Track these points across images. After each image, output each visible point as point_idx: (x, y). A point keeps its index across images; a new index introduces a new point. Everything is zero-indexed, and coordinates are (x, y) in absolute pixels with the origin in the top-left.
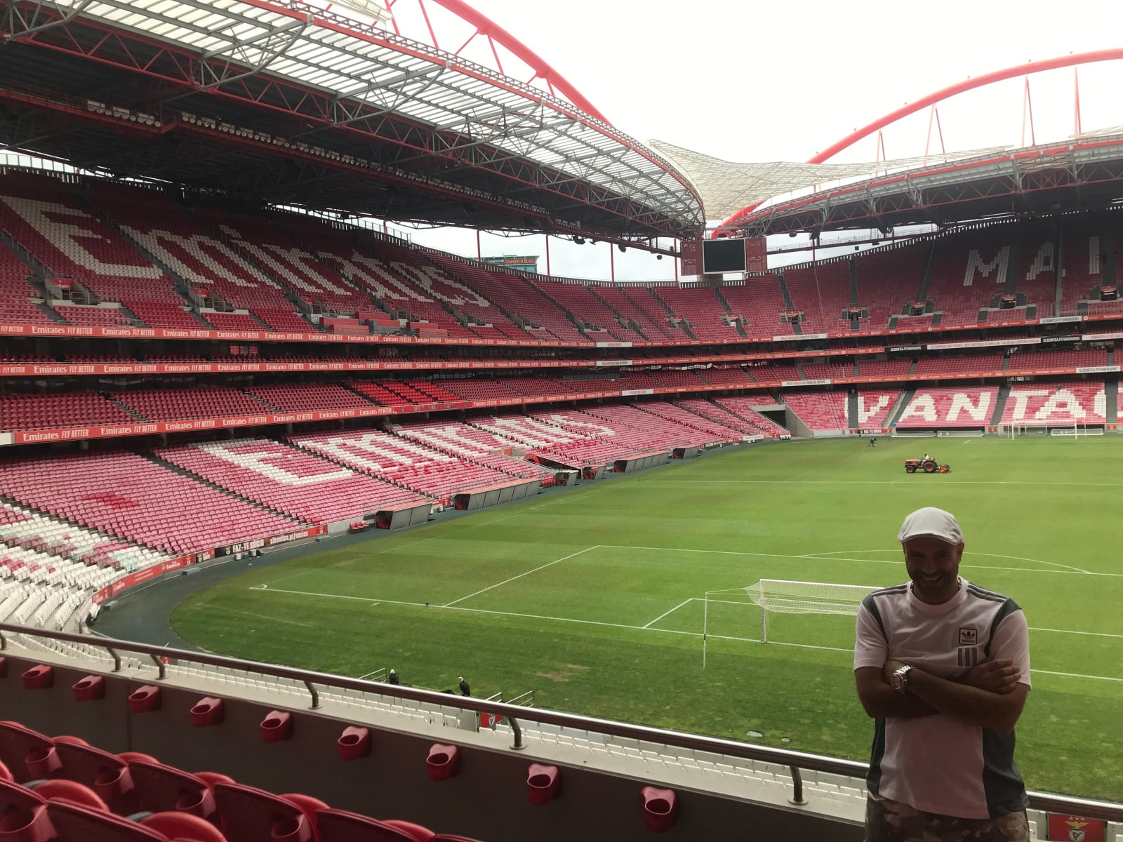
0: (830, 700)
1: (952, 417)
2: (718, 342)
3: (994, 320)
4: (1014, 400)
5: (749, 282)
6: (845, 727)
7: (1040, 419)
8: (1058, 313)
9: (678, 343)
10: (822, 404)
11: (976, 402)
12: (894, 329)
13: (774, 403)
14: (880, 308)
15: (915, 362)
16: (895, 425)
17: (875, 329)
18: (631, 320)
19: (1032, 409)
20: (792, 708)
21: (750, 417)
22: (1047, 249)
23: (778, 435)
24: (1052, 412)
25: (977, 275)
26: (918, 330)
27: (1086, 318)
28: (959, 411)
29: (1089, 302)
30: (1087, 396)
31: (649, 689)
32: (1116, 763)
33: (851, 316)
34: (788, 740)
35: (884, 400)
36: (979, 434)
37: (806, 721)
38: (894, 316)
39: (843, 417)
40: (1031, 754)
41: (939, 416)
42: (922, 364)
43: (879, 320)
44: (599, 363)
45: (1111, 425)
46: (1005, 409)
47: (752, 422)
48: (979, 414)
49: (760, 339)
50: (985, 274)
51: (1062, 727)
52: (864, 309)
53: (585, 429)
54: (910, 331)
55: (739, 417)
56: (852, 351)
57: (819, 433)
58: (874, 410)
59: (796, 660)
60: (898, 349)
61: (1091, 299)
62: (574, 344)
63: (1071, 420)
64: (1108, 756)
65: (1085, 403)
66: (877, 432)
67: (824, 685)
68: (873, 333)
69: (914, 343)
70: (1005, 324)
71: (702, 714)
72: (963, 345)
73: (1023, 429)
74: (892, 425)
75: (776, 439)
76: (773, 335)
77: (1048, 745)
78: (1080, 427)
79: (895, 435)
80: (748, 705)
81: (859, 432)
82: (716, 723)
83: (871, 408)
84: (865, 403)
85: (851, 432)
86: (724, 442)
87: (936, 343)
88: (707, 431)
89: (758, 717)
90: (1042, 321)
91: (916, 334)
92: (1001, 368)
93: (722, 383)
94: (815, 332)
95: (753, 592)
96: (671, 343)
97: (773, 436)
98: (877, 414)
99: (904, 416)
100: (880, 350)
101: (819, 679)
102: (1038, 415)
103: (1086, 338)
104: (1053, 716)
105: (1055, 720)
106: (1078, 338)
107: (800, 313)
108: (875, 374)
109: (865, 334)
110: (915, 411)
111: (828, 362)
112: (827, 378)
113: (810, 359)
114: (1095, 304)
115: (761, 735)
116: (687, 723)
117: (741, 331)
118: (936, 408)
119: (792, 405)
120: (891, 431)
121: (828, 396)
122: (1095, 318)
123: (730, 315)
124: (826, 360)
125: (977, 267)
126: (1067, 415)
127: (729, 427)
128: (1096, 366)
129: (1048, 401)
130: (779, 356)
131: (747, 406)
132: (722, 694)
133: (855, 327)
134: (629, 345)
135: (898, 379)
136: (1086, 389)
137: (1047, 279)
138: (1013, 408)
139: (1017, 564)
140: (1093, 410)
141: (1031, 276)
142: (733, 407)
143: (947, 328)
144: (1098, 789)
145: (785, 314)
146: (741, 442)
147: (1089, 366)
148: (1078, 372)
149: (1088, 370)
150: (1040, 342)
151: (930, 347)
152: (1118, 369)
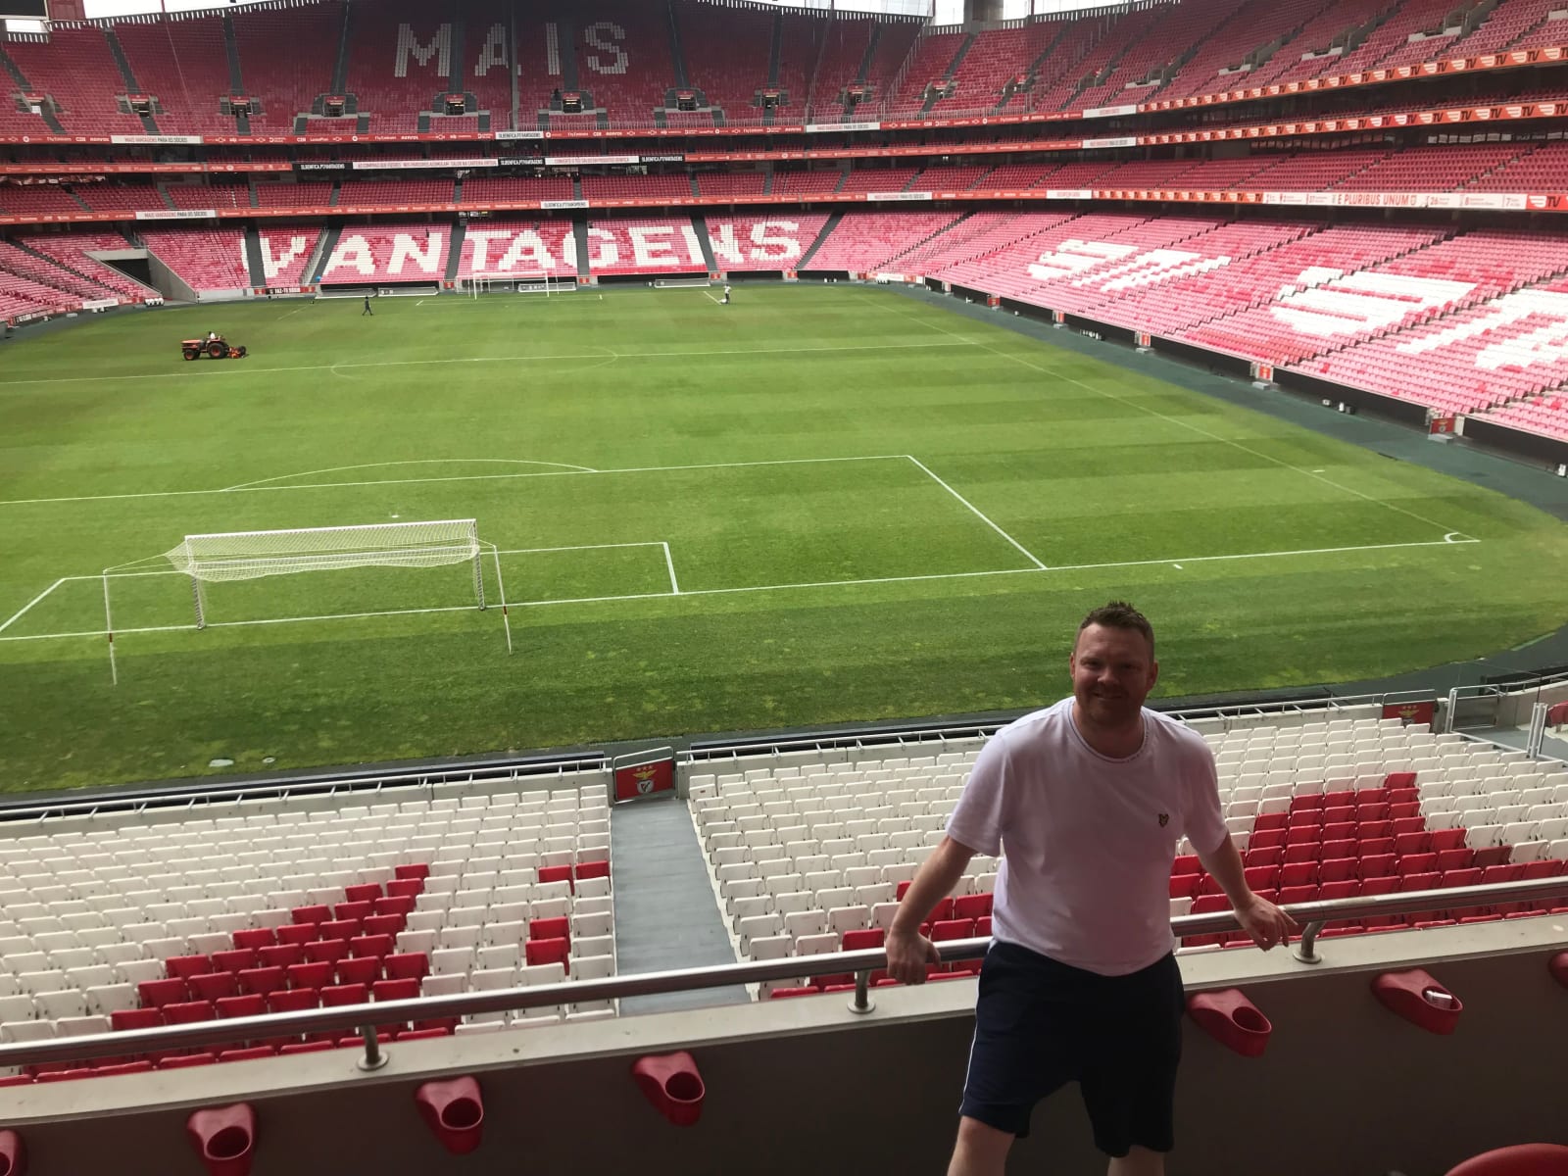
0: (319, 690)
1: (395, 269)
2: (13, 139)
3: (439, 130)
4: (472, 243)
5: (56, 38)
6: (348, 723)
7: (504, 271)
8: (516, 126)
10: (207, 249)
11: (424, 247)
12: (303, 136)
13: (126, 247)
14: (277, 100)
15: (337, 186)
16: (318, 281)
17: (275, 135)
19: (494, 258)
20: (268, 714)
21: (90, 270)
22: (496, 35)
23: (142, 299)
24: (517, 261)
25: (412, 61)
26: (338, 139)
27: (549, 135)
28: (402, 259)
29: (551, 113)
30: (554, 239)
31: (28, 735)
32: (663, 692)
33: (236, 111)
34: (272, 760)
35: (298, 244)
36: (433, 292)
37: (294, 728)
38: (301, 115)
39: (240, 269)
40: (576, 703)
41: (377, 267)
42: (347, 190)
43: (279, 120)
45: (584, 277)
46: (462, 256)
47: (95, 279)
48: (431, 263)
49: (88, 138)
50: (423, 63)
51: (602, 663)
52: (254, 100)
54: (326, 140)
55: (72, 271)
56: (243, 167)
57: (207, 294)
58: (287, 259)
59: (257, 644)
60: (311, 167)
61: (553, 109)
63: (540, 272)
64: (654, 687)
65: (553, 248)
66: (294, 291)
67: (306, 671)
68: (272, 140)
69: (334, 159)
70: (454, 137)
71: (130, 752)
72: (402, 164)
73: (485, 285)
74: (314, 280)
75: (139, 305)
76: (110, 133)
77: (591, 688)
78: (552, 280)
79: (320, 295)
80: (202, 723)
81: (267, 292)
82: (157, 761)
83: (282, 255)
84: (272, 247)
85: (256, 292)
86: (51, 312)
87: (365, 160)
88: (17, 295)
89: (221, 738)
90: (498, 136)
91: (336, 145)
92: (452, 199)
93: (29, 211)
94: (181, 132)
95: (177, 558)
97: (134, 300)
98: (290, 264)
99: (330, 267)
100: (285, 167)
101: (296, 665)
102: (503, 264)
103: (550, 161)
104: (589, 653)
105: (593, 656)
106: (540, 162)
107: (153, 100)
108: (283, 204)
109: (261, 140)
110: (345, 259)
111: (207, 181)
112: (209, 208)
113: (177, 177)
114: (557, 116)
115: (230, 762)
116: (110, 771)
117: (52, 120)
118: (373, 255)
119: (155, 249)
120: (313, 289)
121: (214, 237)
122: (559, 135)
123: (29, 93)
124: (203, 176)
125: (410, 51)
126: (535, 265)
127: (55, 287)
128: (562, 199)
129: (511, 245)
130: (125, 168)
131: (80, 251)
132: (155, 716)
133: (244, 129)
135: (317, 212)
136: (554, 230)
137: (499, 76)
138: (471, 255)
139: (515, 469)
140: (562, 258)
141: (480, 71)
142: (55, 253)
143: (379, 138)
144: (651, 726)
145: (126, 98)
146: (81, 312)
147: (554, 199)
148: (543, 207)
149: (554, 205)
150: (497, 165)
151: (356, 165)
152: (586, 204)
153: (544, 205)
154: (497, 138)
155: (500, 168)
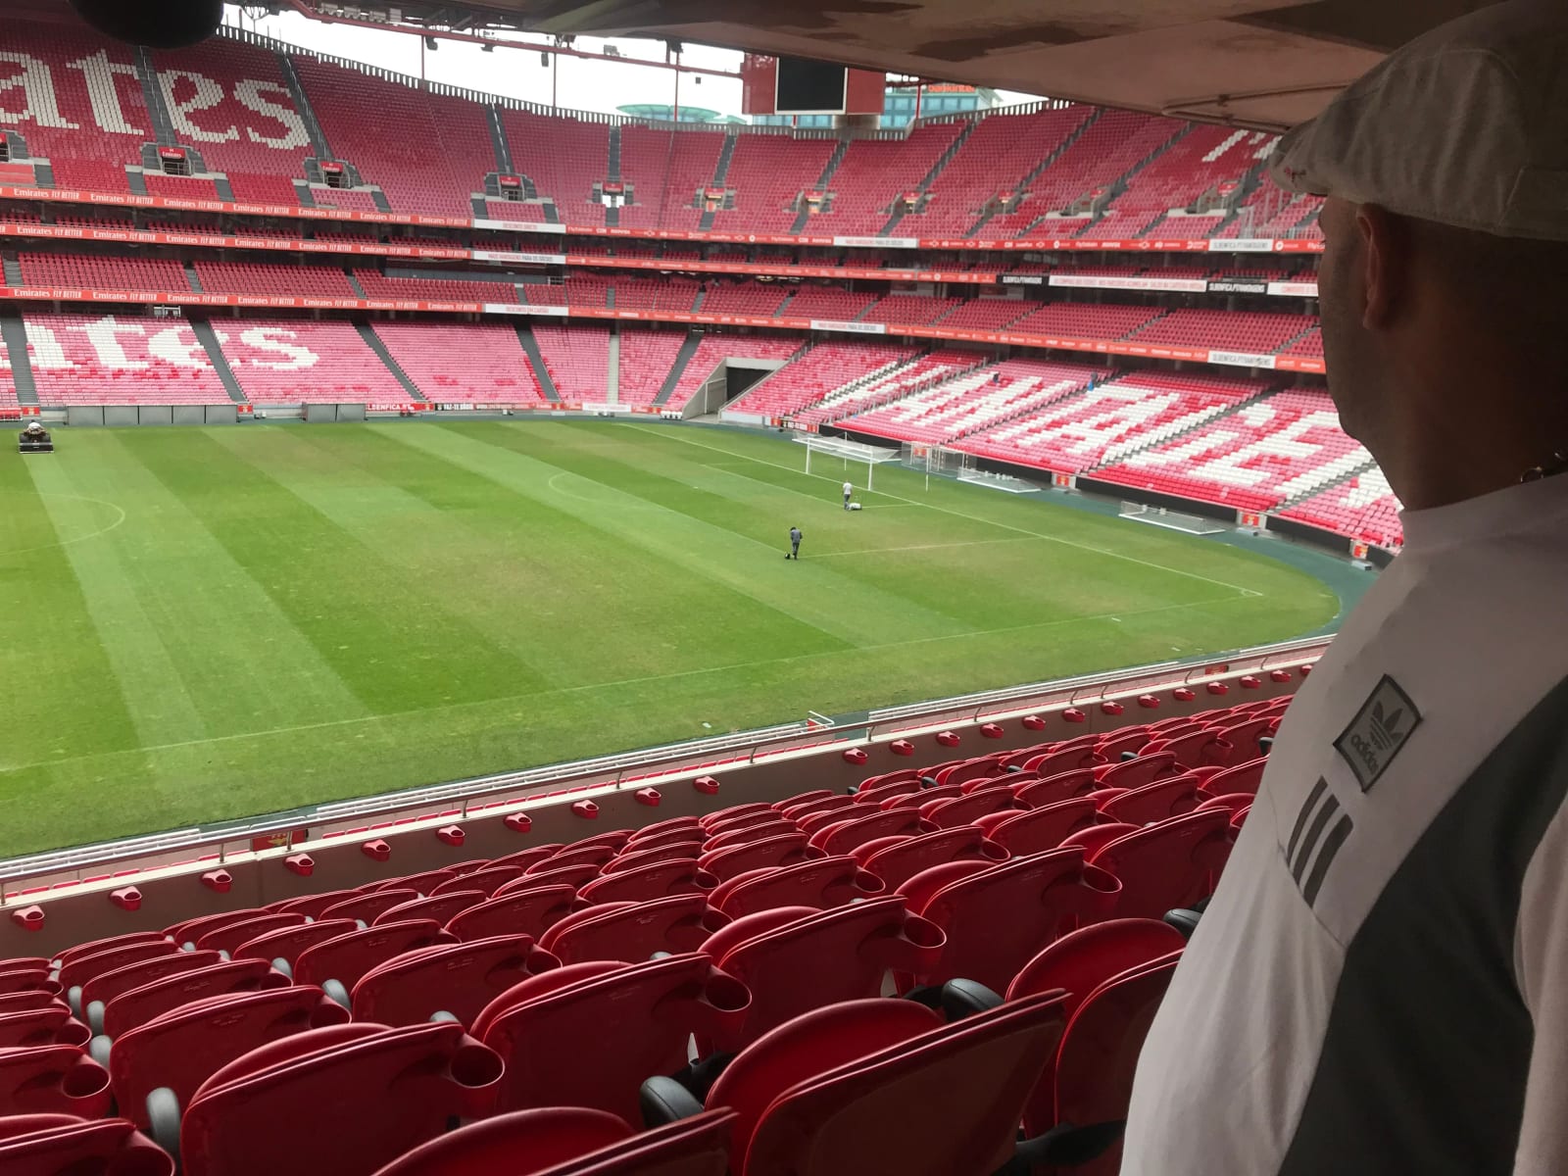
2: (739, 238)
9: (664, 234)
10: (841, 369)
12: (1014, 239)
14: (1046, 197)
18: (622, 188)
23: (659, 410)
26: (1041, 245)
27: (1280, 246)
38: (1050, 215)
44: (480, 255)
49: (810, 239)
52: (1026, 197)
53: (256, 352)
54: (1032, 246)
56: (951, 276)
60: (1016, 280)
62: (406, 219)
72: (1097, 282)
75: (654, 416)
76: (837, 233)
85: (774, 423)
87: (1061, 273)
90: (1214, 245)
96: (649, 233)
97: (650, 410)
100: (988, 278)
106: (1259, 289)
109: (973, 245)
112: (879, 321)
113: (911, 285)
117: (801, 221)
120: (814, 429)
122: (1293, 246)
130: (840, 273)
133: (972, 230)
134: (559, 229)
135: (974, 337)
142: (702, 356)
147: (1232, 349)
148: (1211, 360)
149: (1226, 358)
150: (1204, 290)
151: (1055, 280)
152: (1270, 362)
153: (1215, 357)
154: (1212, 248)
155: (1209, 293)
